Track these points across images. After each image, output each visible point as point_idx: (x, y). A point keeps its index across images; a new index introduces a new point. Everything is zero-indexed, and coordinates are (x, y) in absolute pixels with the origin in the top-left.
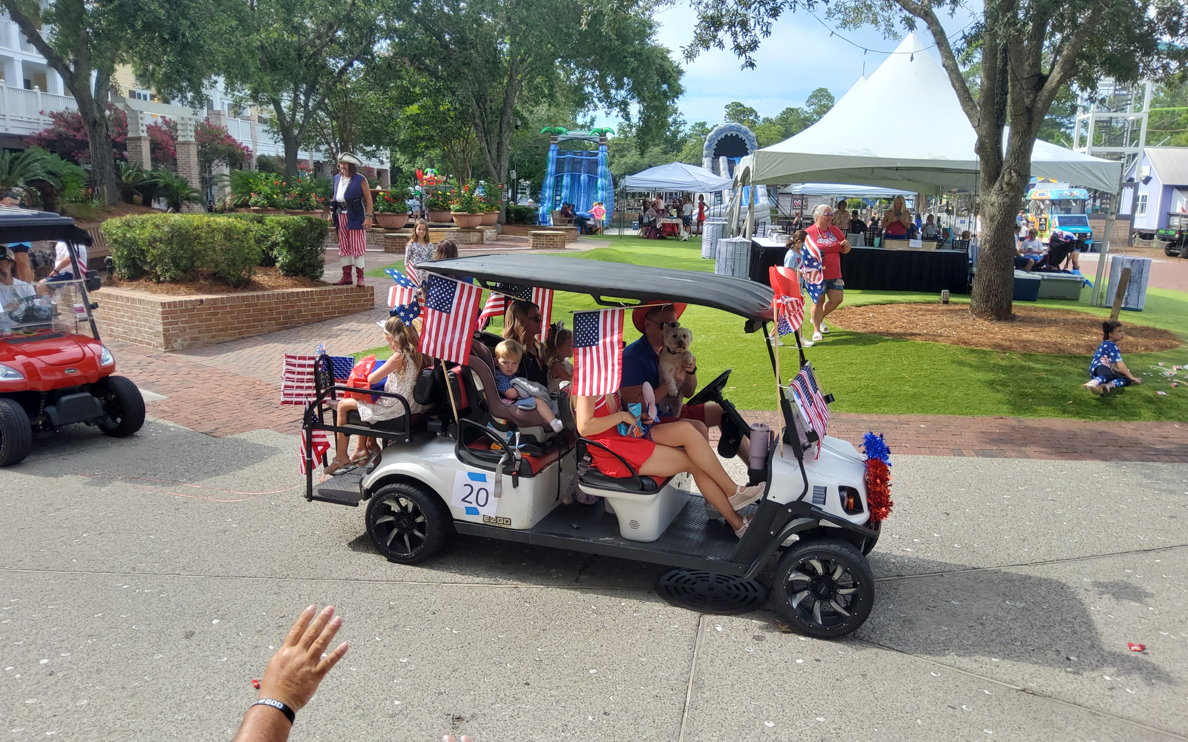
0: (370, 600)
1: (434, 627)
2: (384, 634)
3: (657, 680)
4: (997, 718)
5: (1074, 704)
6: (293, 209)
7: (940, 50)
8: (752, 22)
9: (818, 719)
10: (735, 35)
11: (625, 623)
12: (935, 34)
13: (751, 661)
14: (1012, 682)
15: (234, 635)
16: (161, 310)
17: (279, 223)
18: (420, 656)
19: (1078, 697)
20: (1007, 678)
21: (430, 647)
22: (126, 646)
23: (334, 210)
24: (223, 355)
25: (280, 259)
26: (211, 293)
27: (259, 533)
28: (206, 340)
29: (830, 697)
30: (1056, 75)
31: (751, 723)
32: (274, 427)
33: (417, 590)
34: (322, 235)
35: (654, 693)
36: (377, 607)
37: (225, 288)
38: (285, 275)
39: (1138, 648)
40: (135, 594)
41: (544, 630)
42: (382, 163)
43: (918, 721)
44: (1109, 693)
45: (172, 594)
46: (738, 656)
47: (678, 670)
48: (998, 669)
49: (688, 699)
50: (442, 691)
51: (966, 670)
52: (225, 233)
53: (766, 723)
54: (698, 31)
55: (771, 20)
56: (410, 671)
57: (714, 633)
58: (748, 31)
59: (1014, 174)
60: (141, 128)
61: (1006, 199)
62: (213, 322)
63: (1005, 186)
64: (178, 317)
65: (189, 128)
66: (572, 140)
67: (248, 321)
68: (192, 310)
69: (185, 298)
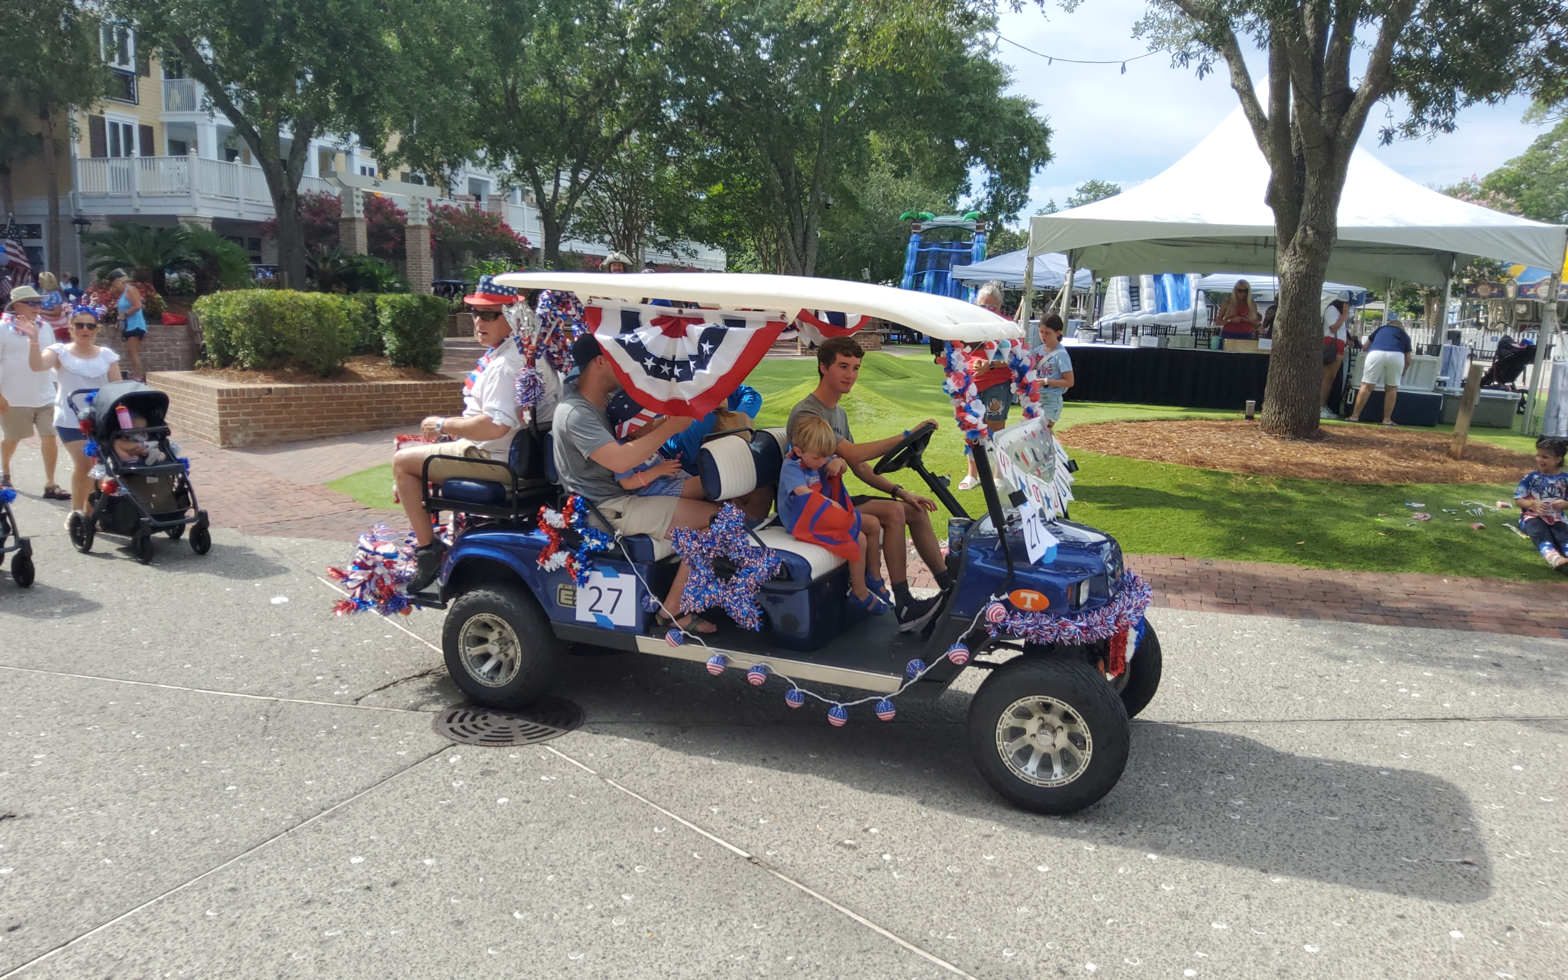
0: (93, 697)
2: (57, 730)
11: (346, 745)
13: (439, 795)
16: (217, 398)
17: (385, 302)
18: (62, 754)
21: (86, 747)
25: (387, 345)
26: (289, 381)
28: (273, 437)
30: (1364, 90)
33: (158, 692)
36: (88, 705)
37: (309, 377)
38: (391, 365)
41: (241, 744)
46: (431, 789)
59: (1310, 232)
60: (356, 207)
61: (1302, 267)
62: (284, 415)
63: (1298, 248)
64: (239, 408)
65: (421, 209)
66: (940, 228)
67: (330, 417)
68: (258, 400)
69: (251, 386)
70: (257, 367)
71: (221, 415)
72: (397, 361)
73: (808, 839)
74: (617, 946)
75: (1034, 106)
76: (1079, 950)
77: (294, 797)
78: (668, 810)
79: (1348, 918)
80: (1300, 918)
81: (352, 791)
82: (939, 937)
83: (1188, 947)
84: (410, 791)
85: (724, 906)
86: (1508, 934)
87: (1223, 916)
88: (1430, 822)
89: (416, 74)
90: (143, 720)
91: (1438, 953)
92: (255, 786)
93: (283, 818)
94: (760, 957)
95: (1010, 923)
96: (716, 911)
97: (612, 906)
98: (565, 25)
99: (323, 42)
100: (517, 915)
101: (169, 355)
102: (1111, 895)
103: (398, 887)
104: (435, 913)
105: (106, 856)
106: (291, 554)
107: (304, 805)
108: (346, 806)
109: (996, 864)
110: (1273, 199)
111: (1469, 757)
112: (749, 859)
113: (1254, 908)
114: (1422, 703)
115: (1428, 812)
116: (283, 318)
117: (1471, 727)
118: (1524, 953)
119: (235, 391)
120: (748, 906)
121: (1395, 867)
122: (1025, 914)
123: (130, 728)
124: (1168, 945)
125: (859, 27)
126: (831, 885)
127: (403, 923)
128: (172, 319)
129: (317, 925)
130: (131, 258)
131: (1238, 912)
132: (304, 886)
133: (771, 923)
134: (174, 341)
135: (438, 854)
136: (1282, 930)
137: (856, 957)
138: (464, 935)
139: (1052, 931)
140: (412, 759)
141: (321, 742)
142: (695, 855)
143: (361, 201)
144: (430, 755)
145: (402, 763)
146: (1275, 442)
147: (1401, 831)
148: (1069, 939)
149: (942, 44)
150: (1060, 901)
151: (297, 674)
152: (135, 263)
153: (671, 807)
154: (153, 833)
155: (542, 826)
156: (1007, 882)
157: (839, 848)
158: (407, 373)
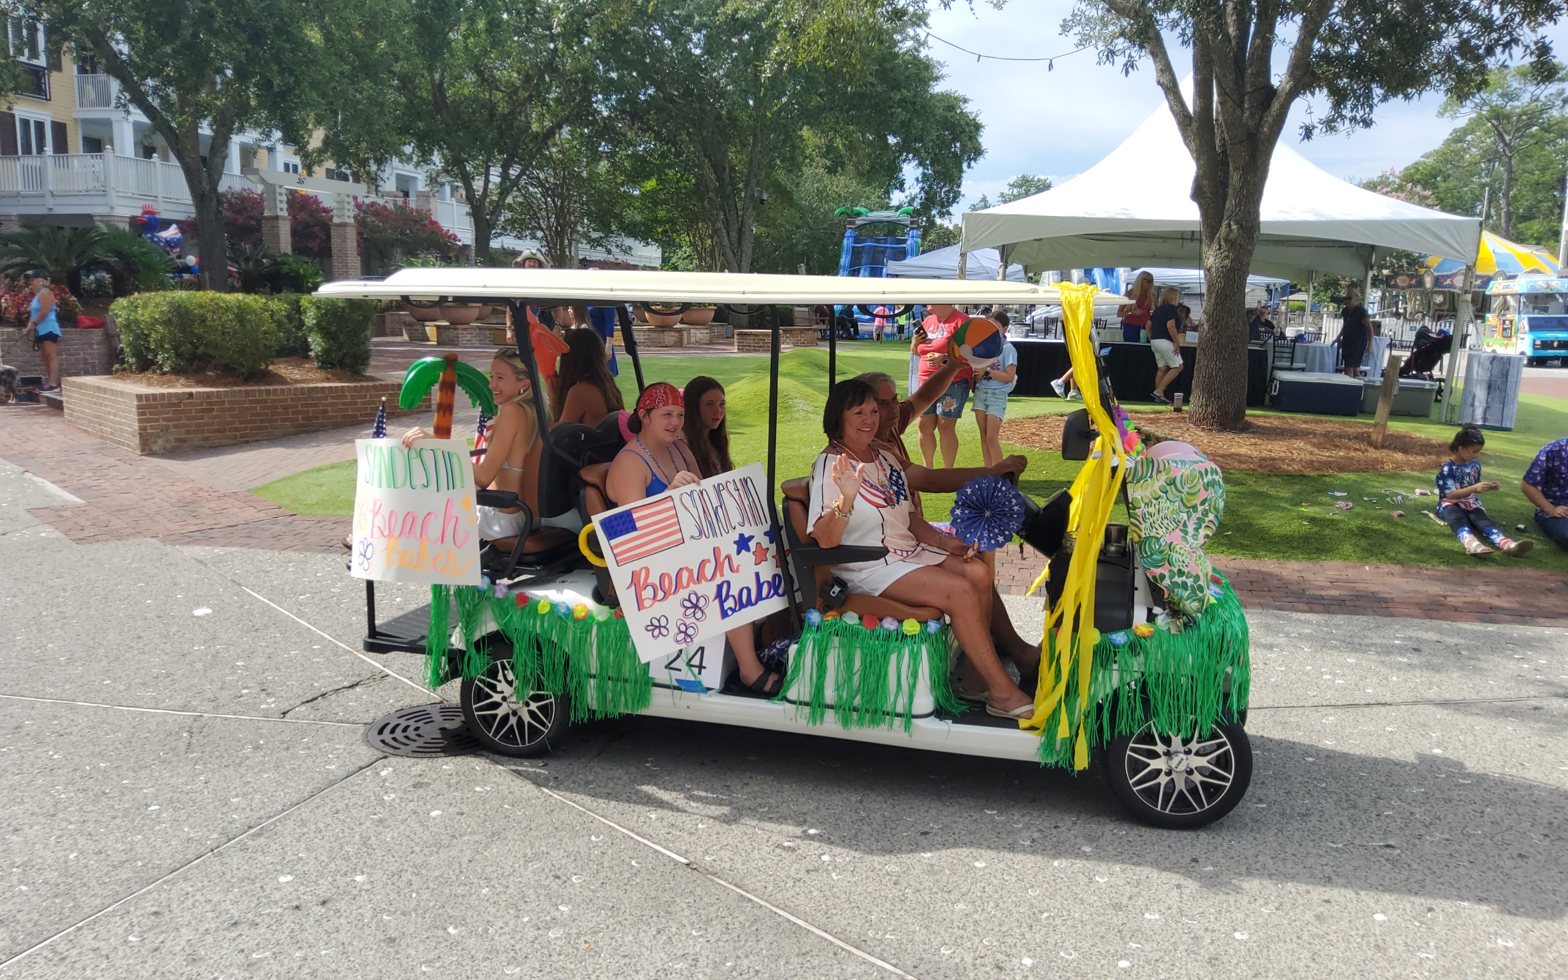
7: (1155, 62)
16: (135, 403)
17: (310, 302)
25: (313, 346)
26: (211, 385)
28: (194, 443)
37: (234, 379)
38: (317, 368)
59: (1234, 227)
60: (279, 205)
61: (1227, 262)
62: (206, 420)
63: (1223, 243)
64: (159, 413)
65: (347, 206)
66: (874, 224)
67: (255, 421)
68: (178, 405)
69: (172, 390)
70: (177, 371)
71: (141, 421)
72: (323, 363)
73: (747, 842)
74: (555, 958)
75: (965, 101)
76: (1015, 945)
77: (220, 815)
78: (606, 818)
79: (1276, 904)
80: (1229, 905)
81: (280, 808)
82: (878, 937)
83: (1122, 938)
84: (341, 805)
85: (662, 914)
86: (1429, 915)
87: (1156, 906)
88: (1355, 807)
89: (339, 69)
90: (60, 739)
91: (1363, 936)
92: (179, 805)
93: (207, 839)
94: (699, 964)
95: (948, 920)
96: (655, 918)
97: (548, 918)
98: (493, 19)
99: (242, 37)
100: (451, 930)
101: (85, 359)
102: (1047, 889)
103: (328, 905)
104: (367, 931)
105: (21, 882)
106: (214, 564)
107: (231, 823)
108: (273, 823)
109: (934, 861)
110: (1198, 194)
111: (1390, 741)
112: (688, 865)
113: (1185, 898)
114: (1345, 689)
115: (1352, 797)
116: (203, 320)
117: (1393, 712)
118: (1443, 932)
119: (154, 396)
120: (687, 913)
121: (1321, 852)
122: (962, 910)
123: (47, 748)
124: (1102, 937)
125: (789, 23)
126: (770, 889)
127: (334, 942)
128: (88, 322)
129: (245, 947)
130: (45, 260)
131: (1171, 902)
132: (230, 907)
133: (710, 930)
134: (90, 345)
135: (369, 870)
136: (1212, 918)
137: (795, 960)
138: (397, 952)
139: (989, 927)
140: (342, 773)
141: (247, 758)
142: (633, 863)
143: (285, 198)
144: (361, 768)
145: (331, 777)
146: (1202, 434)
147: (1326, 815)
148: (1005, 934)
149: (873, 41)
150: (997, 896)
151: (222, 688)
152: (49, 265)
153: (608, 814)
154: (72, 856)
155: (477, 838)
156: (945, 878)
157: (778, 851)
158: (333, 375)
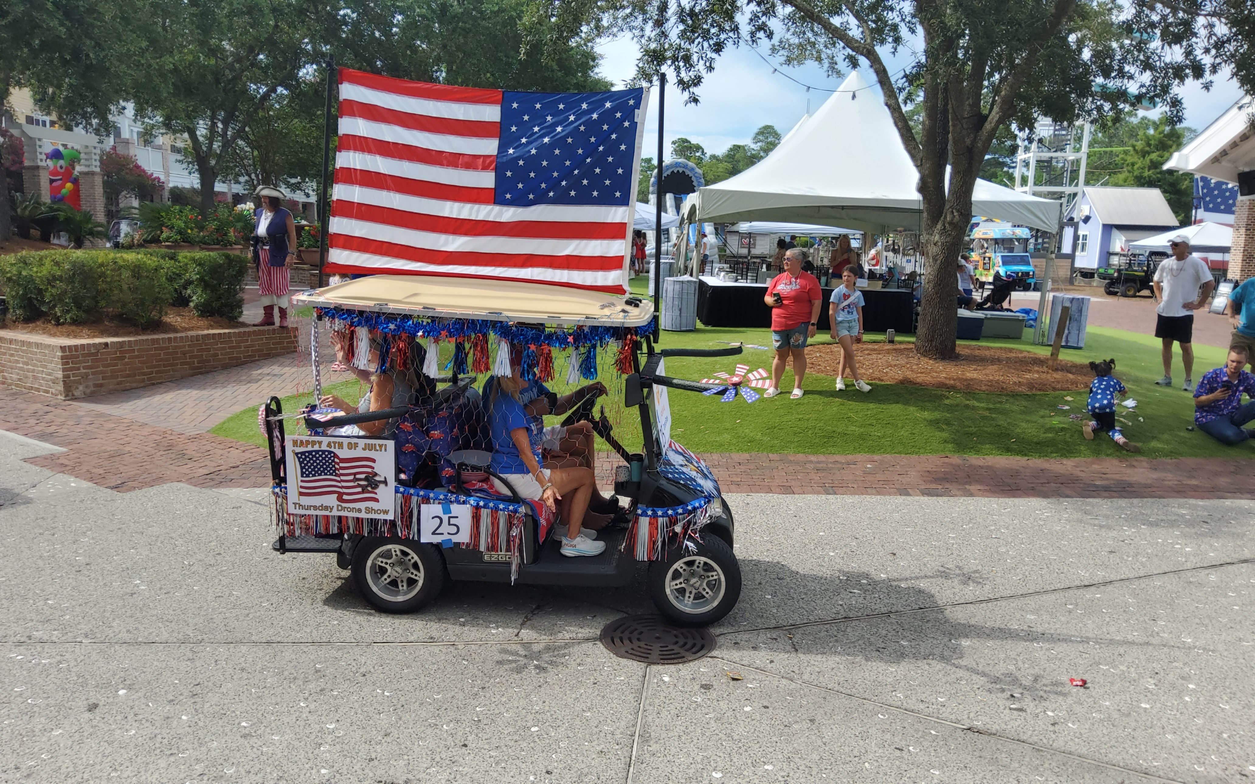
0: (295, 663)
1: (365, 689)
2: (310, 699)
3: (602, 735)
4: (944, 758)
5: (1018, 740)
6: (209, 244)
7: (883, 89)
8: (695, 57)
9: (766, 767)
10: (678, 69)
11: (569, 678)
12: (877, 72)
13: (698, 711)
14: (958, 721)
15: (143, 706)
16: (59, 354)
17: (193, 259)
18: (349, 720)
19: (1021, 734)
20: (953, 717)
21: (359, 711)
22: (20, 723)
23: (255, 246)
24: (130, 403)
25: (194, 298)
26: (116, 335)
27: (171, 595)
28: (111, 387)
29: (778, 744)
30: (995, 115)
31: (698, 774)
32: (187, 480)
33: (346, 651)
34: (241, 272)
35: (599, 749)
36: (301, 671)
37: (133, 329)
38: (199, 316)
39: (1080, 683)
40: (30, 665)
41: (483, 688)
42: (308, 195)
43: (866, 764)
44: (1051, 728)
45: (72, 665)
46: (685, 706)
47: (623, 723)
48: (944, 709)
49: (634, 753)
50: (373, 757)
51: (912, 711)
52: (133, 271)
53: (714, 774)
54: (641, 65)
55: (714, 55)
56: (338, 737)
57: (660, 683)
58: (691, 66)
59: (956, 214)
60: (40, 157)
61: (949, 238)
62: (120, 366)
63: (947, 225)
64: (80, 362)
65: (94, 157)
68: (96, 354)
69: (82, 342)
71: (64, 370)
72: (202, 312)
77: (595, 729)
81: (631, 717)
84: (673, 710)
92: (551, 724)
93: (614, 749)
119: (76, 346)
140: (637, 683)
144: (644, 677)
145: (634, 687)
154: (532, 779)
158: (215, 322)
